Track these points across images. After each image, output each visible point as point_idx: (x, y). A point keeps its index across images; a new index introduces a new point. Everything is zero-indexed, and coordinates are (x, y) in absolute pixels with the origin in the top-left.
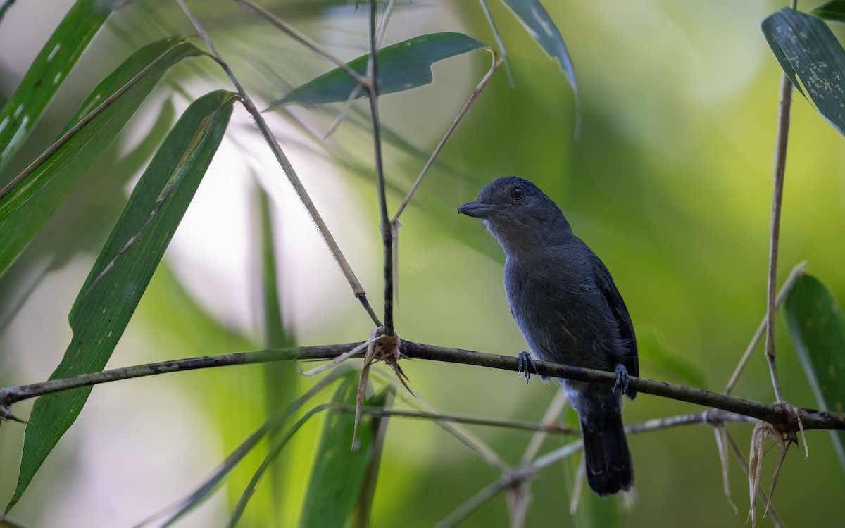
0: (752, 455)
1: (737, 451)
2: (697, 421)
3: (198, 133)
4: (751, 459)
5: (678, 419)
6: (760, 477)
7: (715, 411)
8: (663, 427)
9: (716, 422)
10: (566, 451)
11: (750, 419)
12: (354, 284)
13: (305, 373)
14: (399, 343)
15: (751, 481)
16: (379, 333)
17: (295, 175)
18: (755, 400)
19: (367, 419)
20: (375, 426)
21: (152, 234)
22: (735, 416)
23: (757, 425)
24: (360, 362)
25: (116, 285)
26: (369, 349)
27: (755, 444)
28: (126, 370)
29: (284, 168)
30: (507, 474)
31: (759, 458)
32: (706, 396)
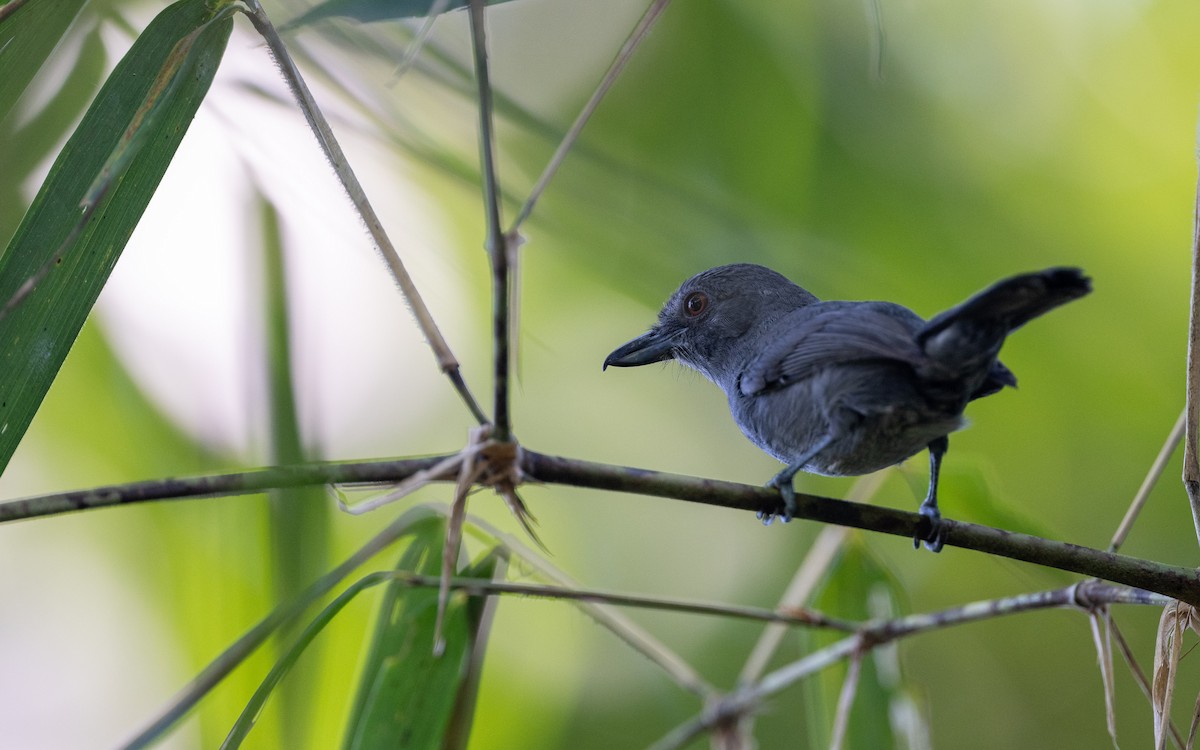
0: (1158, 663)
1: (1131, 657)
2: (1058, 602)
3: (165, 72)
4: (1156, 670)
5: (1022, 599)
6: (1172, 701)
7: (1090, 581)
8: (995, 613)
9: (1093, 604)
10: (820, 659)
11: (1154, 596)
12: (440, 349)
13: (350, 508)
14: (520, 455)
15: (1156, 708)
16: (483, 438)
17: (338, 147)
18: (1164, 564)
19: (459, 598)
20: (475, 611)
21: (83, 249)
22: (1126, 592)
23: (1168, 607)
24: (447, 493)
25: (17, 339)
26: (467, 468)
27: (1163, 642)
28: (25, 504)
29: (319, 136)
30: (712, 705)
31: (1170, 667)
32: (1076, 553)
